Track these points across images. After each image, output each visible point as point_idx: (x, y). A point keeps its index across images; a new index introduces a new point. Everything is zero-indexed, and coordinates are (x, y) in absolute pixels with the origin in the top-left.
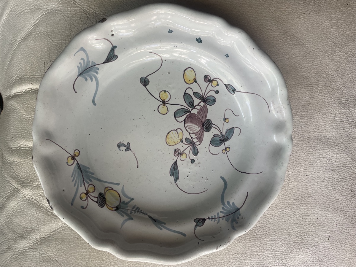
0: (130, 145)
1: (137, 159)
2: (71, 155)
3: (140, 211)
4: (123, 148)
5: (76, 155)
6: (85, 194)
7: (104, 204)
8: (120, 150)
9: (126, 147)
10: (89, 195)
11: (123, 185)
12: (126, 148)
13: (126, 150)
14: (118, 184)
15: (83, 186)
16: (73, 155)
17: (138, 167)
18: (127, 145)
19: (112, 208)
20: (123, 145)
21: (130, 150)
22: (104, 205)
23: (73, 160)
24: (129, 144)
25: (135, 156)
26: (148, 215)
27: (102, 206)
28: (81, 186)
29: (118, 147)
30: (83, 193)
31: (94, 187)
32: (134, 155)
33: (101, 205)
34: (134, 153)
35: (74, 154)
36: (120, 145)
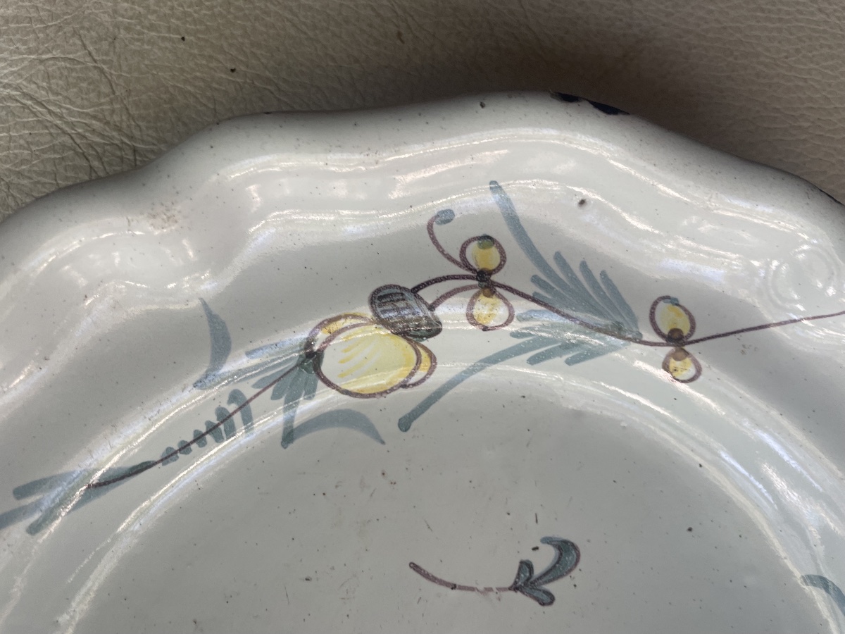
0: (537, 599)
1: (454, 587)
2: (697, 341)
3: (208, 437)
4: (544, 559)
5: (677, 359)
6: (491, 273)
7: (384, 312)
8: (548, 541)
9: (540, 577)
10: (476, 282)
11: (384, 438)
12: (538, 570)
13: (526, 566)
14: (405, 424)
15: (530, 289)
16: (687, 348)
17: (415, 567)
18: (549, 587)
19: (334, 335)
20: (557, 571)
21: (515, 588)
22: (379, 310)
23: (666, 331)
24: (545, 598)
25: (472, 589)
26: (155, 463)
27: (381, 298)
28: (535, 280)
29: (566, 542)
30: (500, 267)
31: (485, 329)
32: (481, 588)
33: (385, 296)
34: (492, 595)
35: (687, 354)
36: (566, 552)
